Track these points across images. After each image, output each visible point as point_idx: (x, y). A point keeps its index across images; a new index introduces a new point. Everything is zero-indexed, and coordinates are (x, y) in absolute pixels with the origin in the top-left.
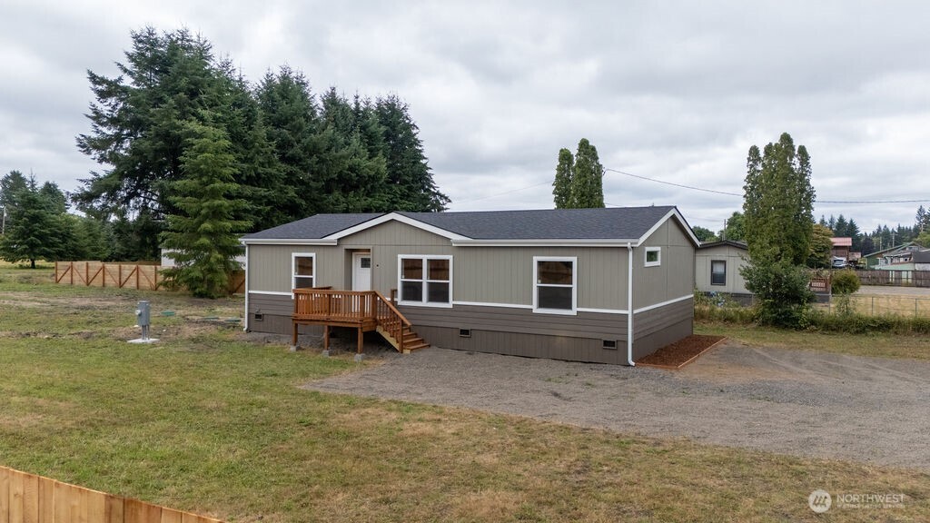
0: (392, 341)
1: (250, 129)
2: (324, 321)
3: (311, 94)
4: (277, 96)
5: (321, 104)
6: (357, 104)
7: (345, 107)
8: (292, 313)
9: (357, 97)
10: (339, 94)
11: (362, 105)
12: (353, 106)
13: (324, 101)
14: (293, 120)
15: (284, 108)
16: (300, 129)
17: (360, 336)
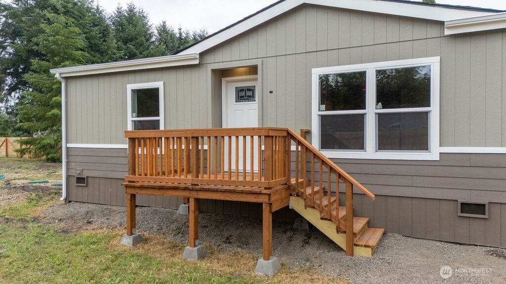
0: (328, 229)
1: (105, 41)
2: (186, 189)
3: (149, 24)
4: (125, 22)
5: (156, 33)
6: (180, 34)
7: (172, 36)
8: (126, 175)
9: (180, 30)
10: (168, 25)
11: (184, 35)
12: (178, 35)
13: (158, 30)
14: (136, 39)
15: (130, 30)
16: (141, 45)
17: (267, 219)
